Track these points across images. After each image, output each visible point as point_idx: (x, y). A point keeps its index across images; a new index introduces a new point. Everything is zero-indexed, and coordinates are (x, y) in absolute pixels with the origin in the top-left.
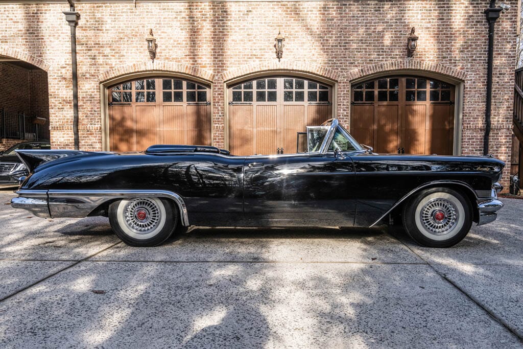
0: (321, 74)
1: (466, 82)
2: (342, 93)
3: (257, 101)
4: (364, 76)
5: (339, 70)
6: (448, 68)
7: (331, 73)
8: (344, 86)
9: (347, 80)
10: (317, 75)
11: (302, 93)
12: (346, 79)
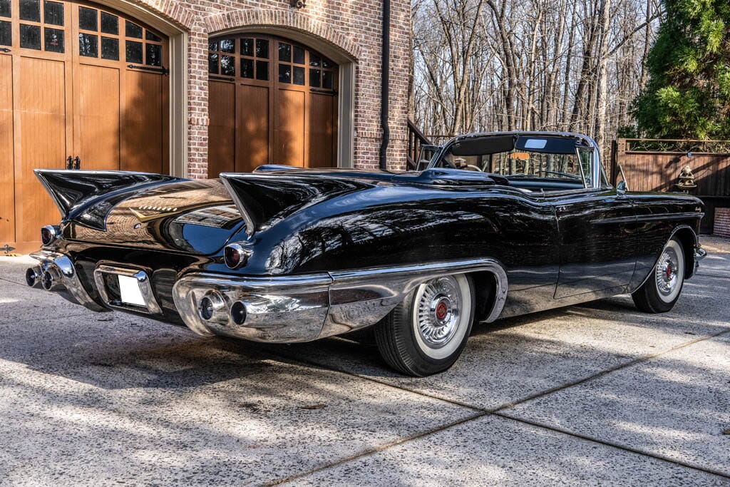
0: (162, 11)
1: (360, 62)
2: (198, 54)
3: (21, 47)
4: (231, 28)
5: (192, 9)
6: (341, 36)
7: (180, 12)
8: (200, 41)
9: (205, 31)
10: (153, 10)
11: (116, 42)
12: (203, 29)
